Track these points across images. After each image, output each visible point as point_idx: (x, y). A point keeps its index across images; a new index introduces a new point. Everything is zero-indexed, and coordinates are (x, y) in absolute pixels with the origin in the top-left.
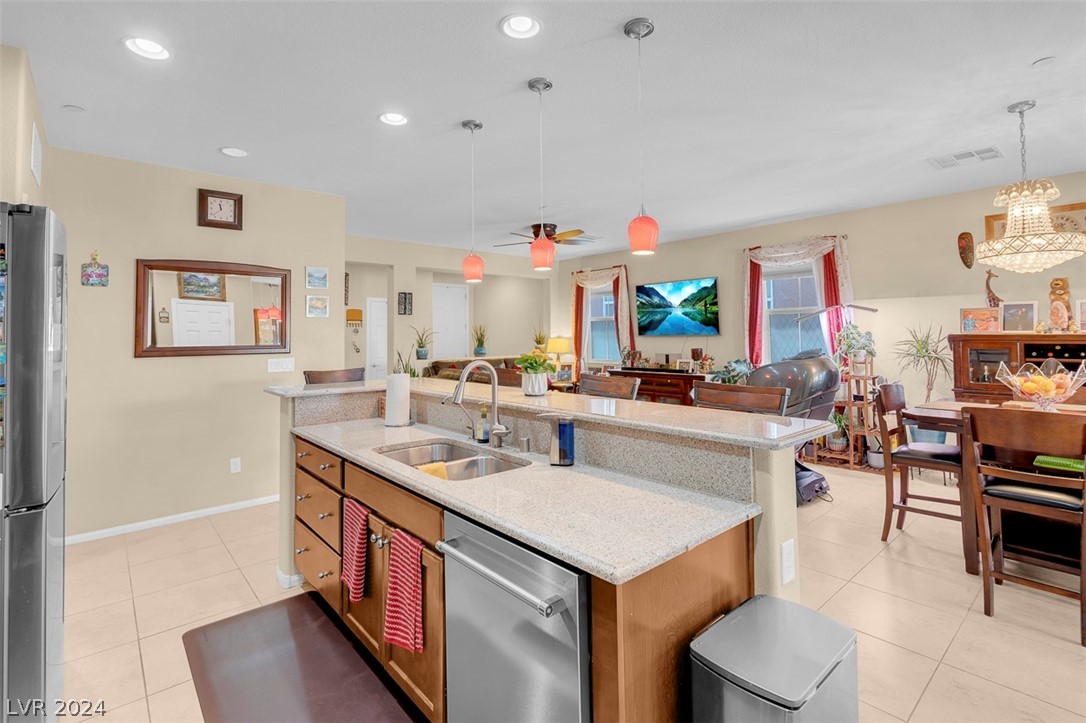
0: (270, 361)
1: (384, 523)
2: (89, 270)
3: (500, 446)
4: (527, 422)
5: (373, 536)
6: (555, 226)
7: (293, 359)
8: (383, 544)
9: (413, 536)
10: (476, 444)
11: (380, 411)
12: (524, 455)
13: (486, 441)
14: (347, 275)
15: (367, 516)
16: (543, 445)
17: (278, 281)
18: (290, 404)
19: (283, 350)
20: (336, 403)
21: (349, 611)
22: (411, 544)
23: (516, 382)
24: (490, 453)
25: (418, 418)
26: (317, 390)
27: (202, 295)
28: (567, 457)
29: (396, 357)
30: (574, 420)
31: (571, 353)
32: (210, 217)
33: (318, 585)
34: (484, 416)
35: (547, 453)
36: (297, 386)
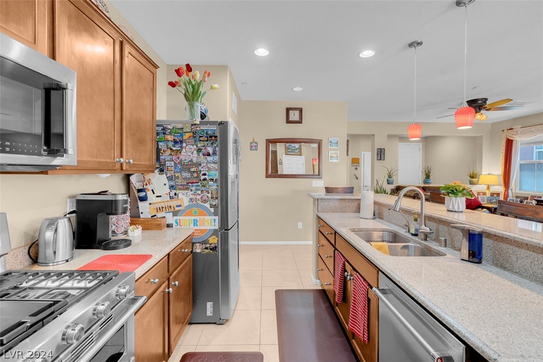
0: (313, 181)
1: (351, 268)
2: (252, 144)
3: (426, 240)
4: (446, 228)
5: (346, 273)
6: (486, 99)
7: (323, 181)
8: (350, 279)
9: (364, 279)
10: (410, 236)
11: (358, 210)
12: (442, 249)
13: (416, 235)
14: (348, 141)
15: (344, 262)
16: (457, 245)
17: (316, 145)
18: (316, 202)
19: (319, 177)
20: (337, 204)
21: (337, 306)
22: (363, 284)
23: (441, 201)
24: (418, 243)
25: (378, 215)
26: (330, 196)
27: (293, 153)
28: (475, 256)
29: (375, 182)
30: (483, 232)
31: (500, 185)
32: (290, 119)
33: (326, 288)
34: (416, 220)
35: (460, 250)
36: (322, 194)
